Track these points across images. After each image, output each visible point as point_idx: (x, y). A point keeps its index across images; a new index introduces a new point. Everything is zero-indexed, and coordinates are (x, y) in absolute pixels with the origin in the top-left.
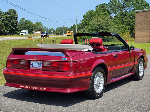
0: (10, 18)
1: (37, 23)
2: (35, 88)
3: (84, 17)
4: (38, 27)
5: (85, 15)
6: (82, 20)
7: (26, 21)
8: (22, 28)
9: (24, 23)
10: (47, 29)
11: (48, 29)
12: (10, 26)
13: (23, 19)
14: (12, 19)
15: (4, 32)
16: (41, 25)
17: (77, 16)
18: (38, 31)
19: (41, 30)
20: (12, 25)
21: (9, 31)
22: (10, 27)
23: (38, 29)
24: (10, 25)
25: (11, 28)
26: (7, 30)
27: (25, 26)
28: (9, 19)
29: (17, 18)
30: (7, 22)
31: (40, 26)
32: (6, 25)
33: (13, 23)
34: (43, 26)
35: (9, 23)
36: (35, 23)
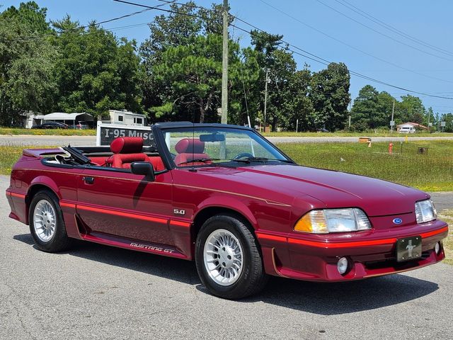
0: (330, 88)
1: (408, 99)
4: (410, 111)
7: (377, 93)
8: (364, 112)
9: (371, 99)
10: (435, 116)
11: (440, 116)
12: (327, 108)
13: (368, 88)
14: (334, 90)
15: (312, 123)
16: (420, 105)
18: (410, 121)
19: (417, 119)
20: (332, 106)
21: (325, 120)
22: (328, 110)
23: (408, 116)
24: (328, 104)
25: (329, 114)
26: (320, 118)
27: (373, 107)
28: (326, 88)
29: (347, 87)
30: (320, 97)
31: (415, 108)
32: (319, 106)
33: (338, 100)
34: (424, 109)
35: (325, 100)
36: (401, 101)
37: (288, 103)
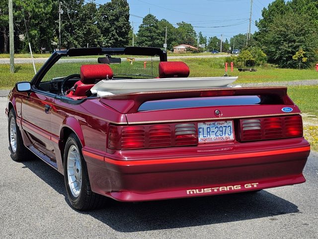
0: (114, 18)
1: (183, 25)
2: (230, 188)
3: (263, 15)
4: (184, 35)
5: (267, 9)
6: (258, 21)
7: (157, 21)
8: (147, 37)
9: (152, 26)
12: (112, 34)
13: (150, 16)
14: (117, 19)
15: (101, 46)
16: (192, 30)
17: (251, 13)
18: (184, 44)
19: (190, 42)
20: (116, 32)
21: (111, 43)
22: (113, 35)
23: (183, 39)
24: (113, 30)
25: (115, 39)
26: (107, 42)
27: (155, 32)
28: (111, 18)
29: (127, 17)
30: (106, 24)
31: (188, 33)
32: (106, 32)
33: (120, 28)
34: (195, 34)
35: (111, 28)
36: (177, 27)
37: (78, 30)
